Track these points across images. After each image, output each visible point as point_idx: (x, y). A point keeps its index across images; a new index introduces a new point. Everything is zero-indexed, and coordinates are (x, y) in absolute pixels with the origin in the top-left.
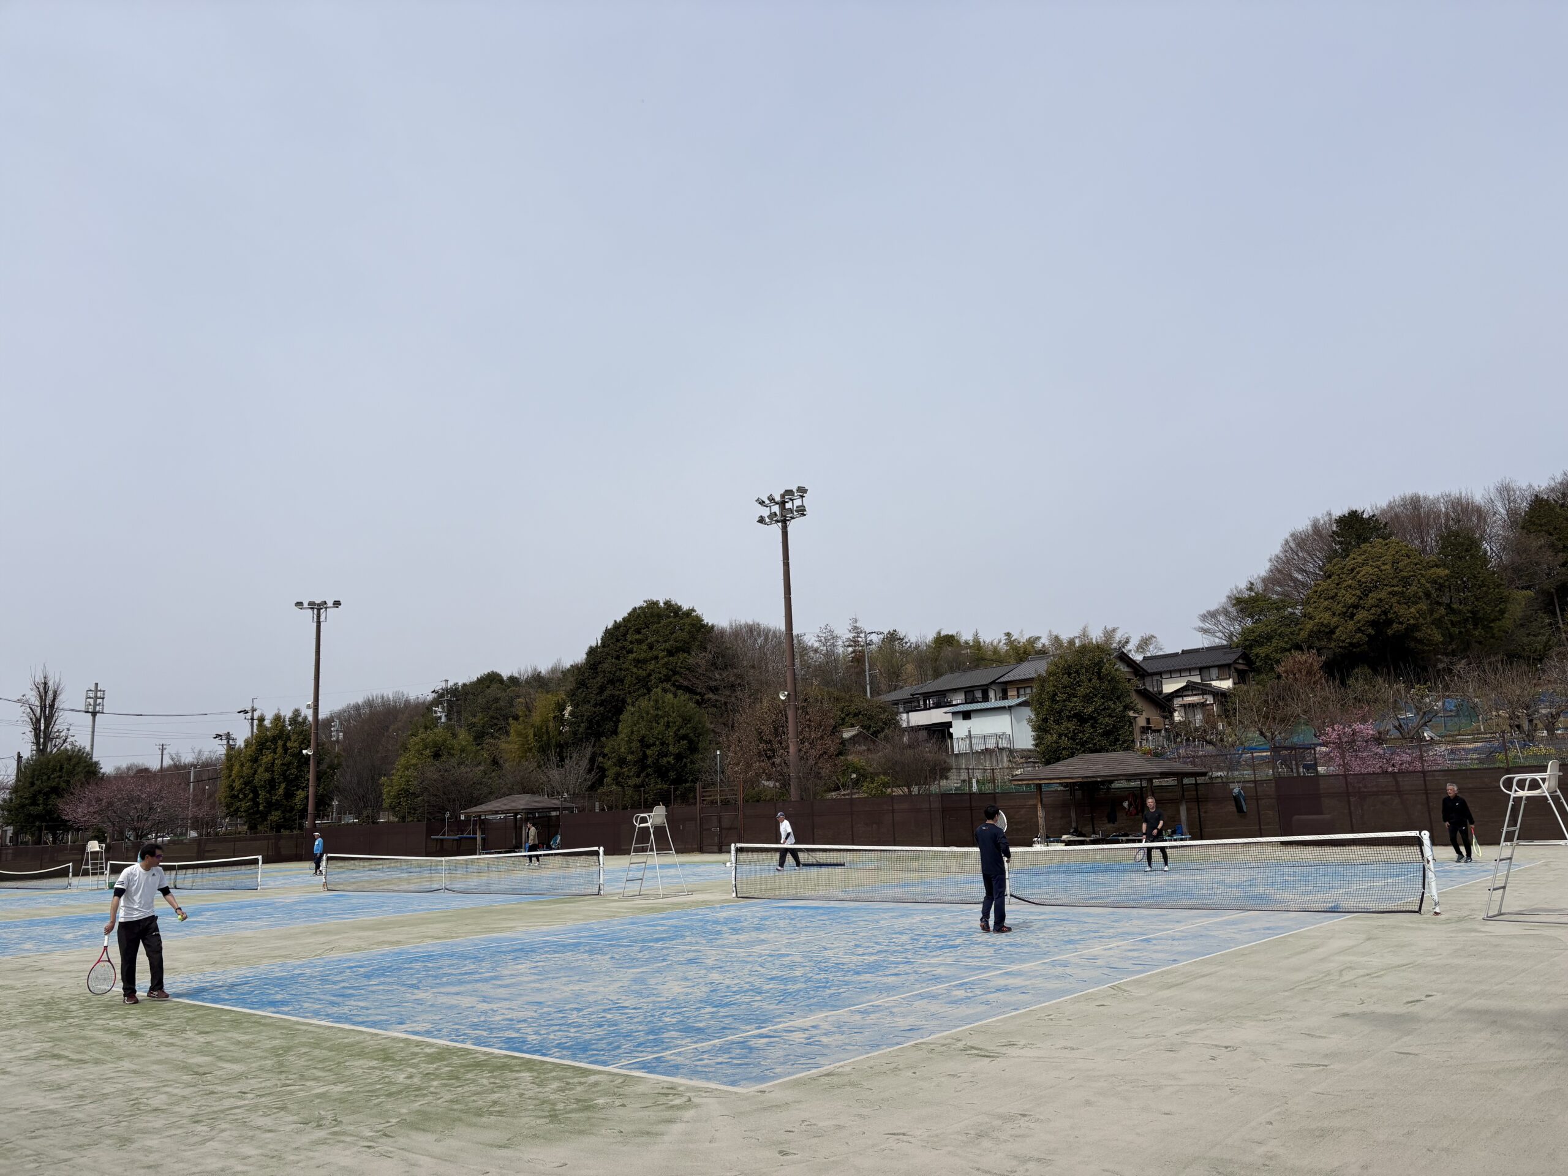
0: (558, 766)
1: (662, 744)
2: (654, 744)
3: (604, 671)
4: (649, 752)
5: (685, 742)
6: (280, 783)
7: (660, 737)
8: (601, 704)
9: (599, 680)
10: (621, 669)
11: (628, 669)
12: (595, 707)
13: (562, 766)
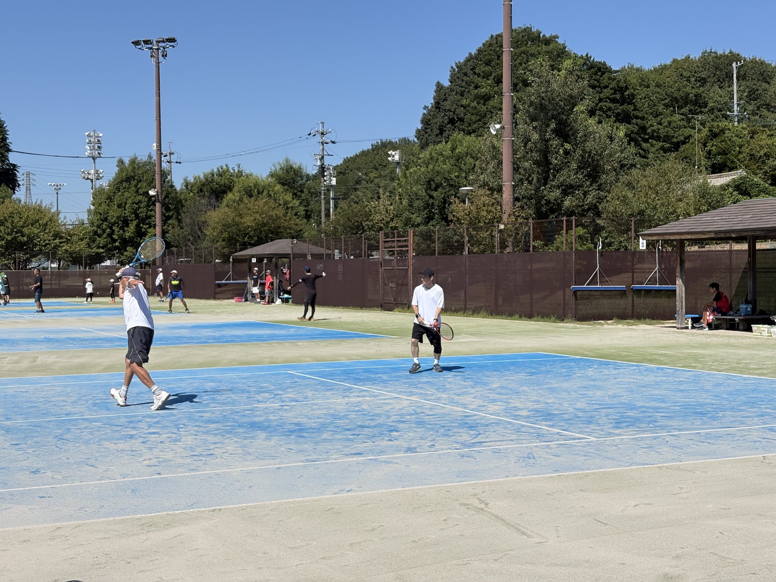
6: (131, 221)
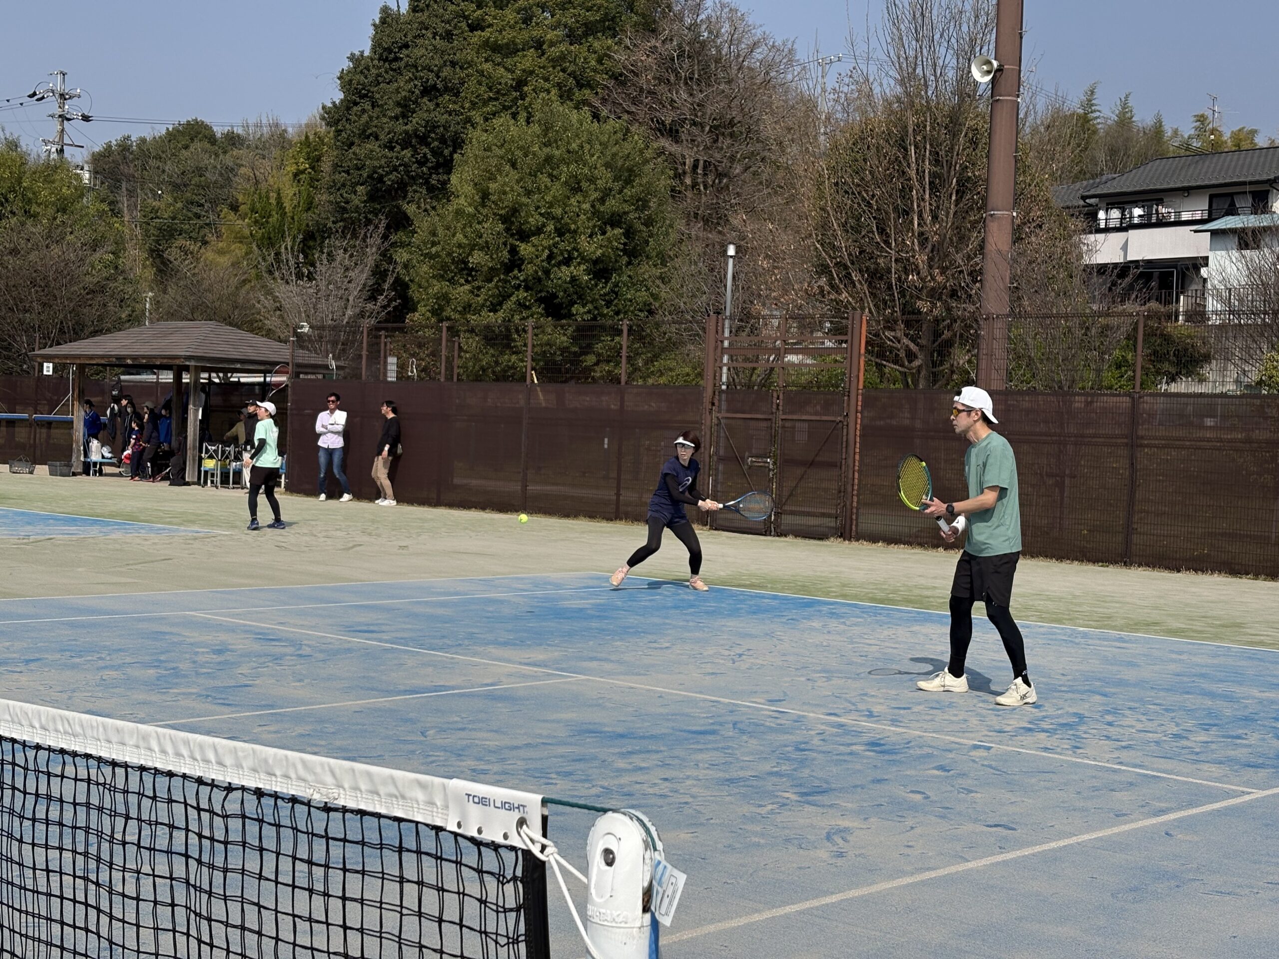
0: (300, 276)
1: (560, 232)
2: (539, 231)
3: (416, 67)
4: (525, 249)
5: (618, 231)
7: (558, 211)
8: (406, 144)
9: (404, 85)
10: (453, 64)
11: (470, 64)
12: (391, 149)
13: (310, 277)
